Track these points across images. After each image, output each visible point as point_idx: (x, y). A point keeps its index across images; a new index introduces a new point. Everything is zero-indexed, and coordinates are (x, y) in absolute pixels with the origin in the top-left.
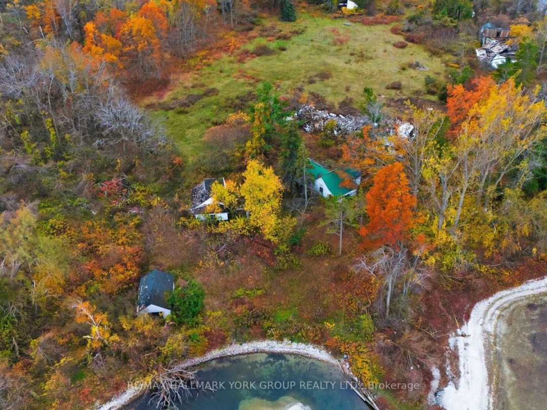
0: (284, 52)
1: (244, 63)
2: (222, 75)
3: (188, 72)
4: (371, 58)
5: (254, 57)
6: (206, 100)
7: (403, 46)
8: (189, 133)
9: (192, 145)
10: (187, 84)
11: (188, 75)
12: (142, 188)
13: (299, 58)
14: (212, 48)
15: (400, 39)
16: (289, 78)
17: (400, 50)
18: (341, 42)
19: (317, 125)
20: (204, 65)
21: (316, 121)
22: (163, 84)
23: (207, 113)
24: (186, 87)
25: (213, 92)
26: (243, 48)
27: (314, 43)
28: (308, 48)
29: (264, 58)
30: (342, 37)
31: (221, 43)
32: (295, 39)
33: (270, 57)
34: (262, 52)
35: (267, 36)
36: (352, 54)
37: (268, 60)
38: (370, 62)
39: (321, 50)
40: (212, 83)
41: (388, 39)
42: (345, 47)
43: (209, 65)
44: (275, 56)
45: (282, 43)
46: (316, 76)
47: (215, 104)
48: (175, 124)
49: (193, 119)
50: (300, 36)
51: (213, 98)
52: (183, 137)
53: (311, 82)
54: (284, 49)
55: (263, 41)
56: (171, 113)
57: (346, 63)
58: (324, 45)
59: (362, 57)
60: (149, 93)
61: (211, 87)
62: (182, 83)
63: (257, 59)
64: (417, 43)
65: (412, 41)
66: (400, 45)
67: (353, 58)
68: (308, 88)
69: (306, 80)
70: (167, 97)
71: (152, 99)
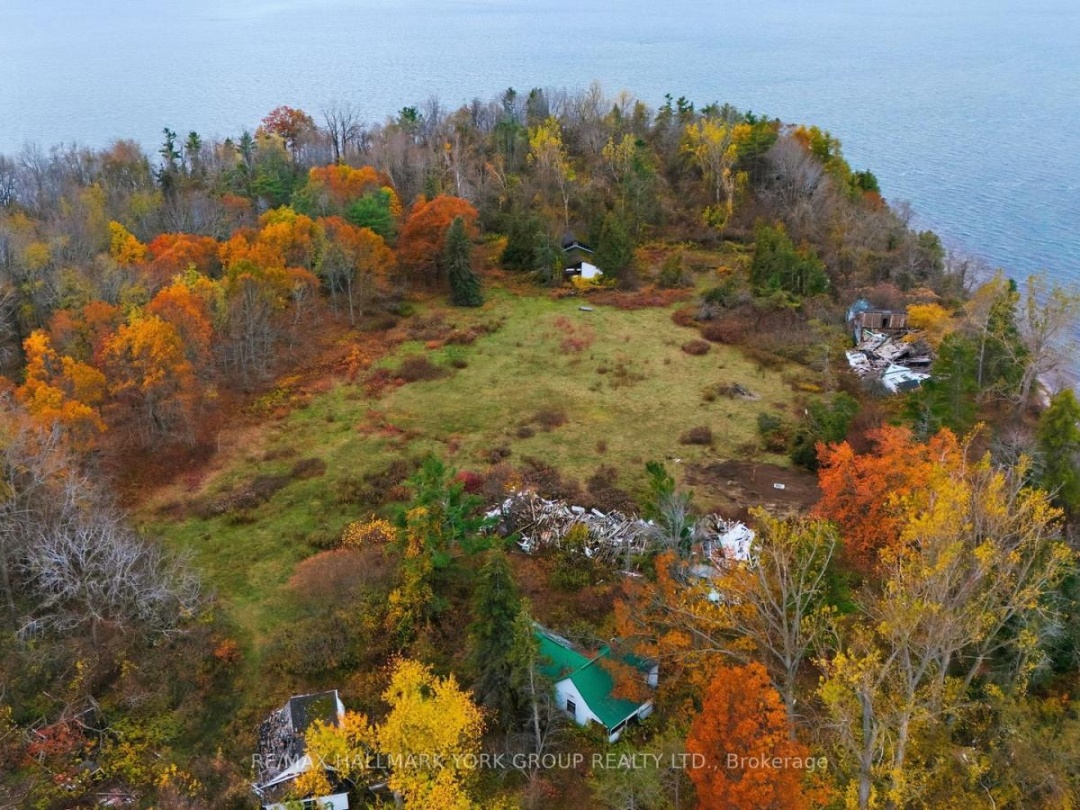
0: (463, 372)
1: (379, 398)
2: (333, 427)
3: (258, 424)
4: (642, 378)
5: (400, 385)
6: (297, 486)
7: (700, 351)
8: (256, 573)
9: (262, 602)
10: (255, 452)
11: (257, 432)
12: (136, 733)
13: (494, 382)
14: (309, 369)
15: (692, 335)
16: (476, 428)
17: (697, 360)
18: (578, 347)
19: (546, 536)
20: (293, 406)
21: (544, 527)
22: (201, 456)
23: (298, 519)
24: (251, 460)
25: (314, 467)
26: (376, 365)
27: (522, 351)
28: (508, 360)
29: (421, 384)
30: (578, 336)
31: (329, 357)
32: (483, 342)
33: (434, 383)
34: (417, 372)
35: (426, 338)
36: (602, 371)
37: (430, 390)
38: (640, 387)
39: (537, 365)
40: (310, 445)
41: (670, 335)
42: (585, 356)
43: (304, 407)
44: (444, 381)
45: (457, 350)
46: (533, 421)
47: (316, 497)
48: (225, 551)
49: (265, 536)
50: (495, 336)
51: (312, 482)
52: (240, 584)
53: (525, 434)
54: (462, 366)
55: (418, 350)
56: (214, 525)
57: (593, 390)
58: (544, 354)
59: (623, 375)
60: (166, 479)
61: (308, 455)
62: (243, 451)
63: (406, 389)
64: (728, 343)
65: (719, 339)
66: (697, 348)
67: (604, 378)
68: (518, 448)
69: (514, 431)
70: (209, 484)
71: (174, 493)
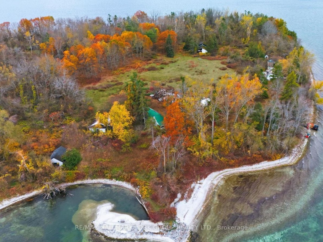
0: (163, 70)
1: (140, 73)
2: (128, 77)
3: (112, 76)
4: (205, 74)
5: (147, 71)
6: (116, 86)
7: (224, 69)
8: (101, 99)
9: (101, 103)
10: (110, 80)
11: (111, 77)
12: (69, 118)
13: (169, 72)
14: (127, 67)
15: (225, 66)
16: (160, 80)
17: (224, 71)
18: (193, 67)
19: (164, 98)
20: (121, 73)
21: (164, 96)
22: (99, 80)
23: (114, 92)
24: (108, 82)
25: (121, 83)
26: (143, 67)
27: (179, 67)
28: (175, 68)
29: (151, 71)
30: (195, 65)
31: (133, 65)
32: (170, 65)
33: (154, 71)
34: (152, 69)
35: (157, 63)
36: (196, 72)
37: (153, 73)
38: (204, 75)
39: (181, 69)
40: (122, 80)
41: (218, 66)
42: (194, 69)
43: (123, 73)
44: (157, 71)
45: (162, 66)
46: (174, 79)
47: (119, 88)
48: (96, 95)
49: (105, 93)
50: (174, 64)
51: (119, 86)
52: (98, 100)
53: (170, 82)
54: (163, 68)
55: (154, 65)
56: (96, 91)
57: (192, 75)
58: (183, 67)
59: (201, 73)
60: (90, 83)
61: (120, 81)
62: (107, 80)
63: (148, 72)
64: (232, 68)
65: (230, 67)
66: (222, 68)
67: (196, 73)
68: (167, 84)
69: (168, 81)
70: (98, 85)
71: (91, 86)
